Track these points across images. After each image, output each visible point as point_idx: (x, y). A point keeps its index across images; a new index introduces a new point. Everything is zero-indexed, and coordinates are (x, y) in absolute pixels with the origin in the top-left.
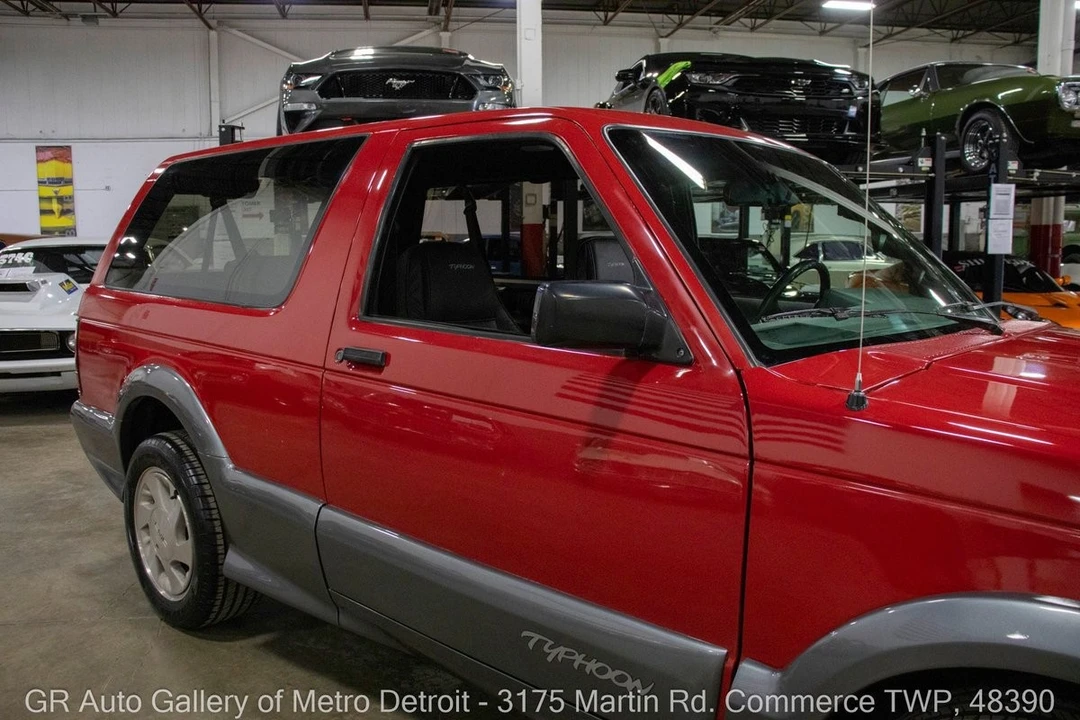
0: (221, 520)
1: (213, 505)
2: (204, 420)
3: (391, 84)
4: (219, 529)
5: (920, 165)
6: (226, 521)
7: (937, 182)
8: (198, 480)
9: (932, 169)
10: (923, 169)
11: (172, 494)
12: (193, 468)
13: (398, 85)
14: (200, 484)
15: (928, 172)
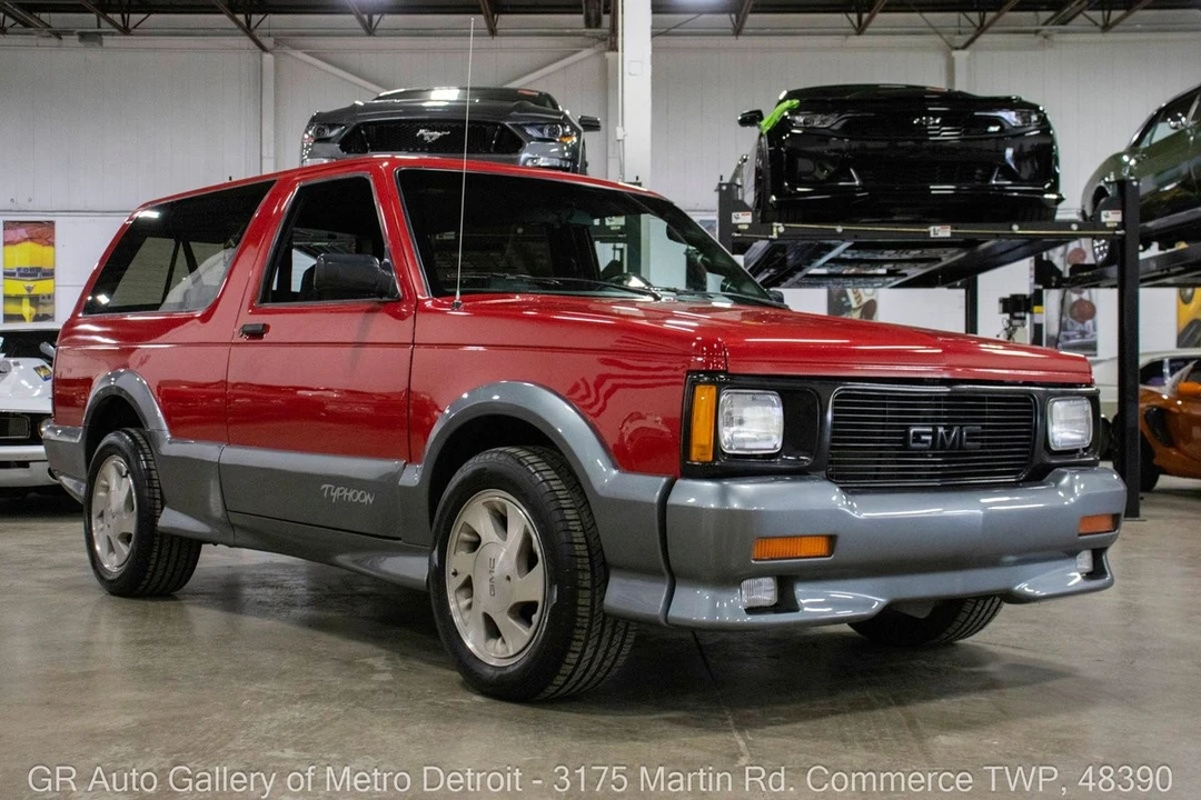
0: (160, 488)
1: (155, 477)
2: (156, 413)
3: (422, 136)
4: (158, 496)
5: (1104, 219)
6: (165, 492)
7: (1128, 238)
8: (147, 464)
9: (1122, 225)
10: (1108, 225)
11: (124, 474)
12: (144, 454)
13: (431, 137)
14: (149, 469)
15: (1116, 229)
